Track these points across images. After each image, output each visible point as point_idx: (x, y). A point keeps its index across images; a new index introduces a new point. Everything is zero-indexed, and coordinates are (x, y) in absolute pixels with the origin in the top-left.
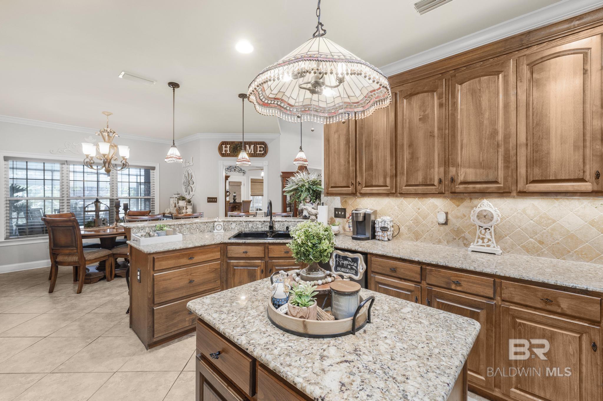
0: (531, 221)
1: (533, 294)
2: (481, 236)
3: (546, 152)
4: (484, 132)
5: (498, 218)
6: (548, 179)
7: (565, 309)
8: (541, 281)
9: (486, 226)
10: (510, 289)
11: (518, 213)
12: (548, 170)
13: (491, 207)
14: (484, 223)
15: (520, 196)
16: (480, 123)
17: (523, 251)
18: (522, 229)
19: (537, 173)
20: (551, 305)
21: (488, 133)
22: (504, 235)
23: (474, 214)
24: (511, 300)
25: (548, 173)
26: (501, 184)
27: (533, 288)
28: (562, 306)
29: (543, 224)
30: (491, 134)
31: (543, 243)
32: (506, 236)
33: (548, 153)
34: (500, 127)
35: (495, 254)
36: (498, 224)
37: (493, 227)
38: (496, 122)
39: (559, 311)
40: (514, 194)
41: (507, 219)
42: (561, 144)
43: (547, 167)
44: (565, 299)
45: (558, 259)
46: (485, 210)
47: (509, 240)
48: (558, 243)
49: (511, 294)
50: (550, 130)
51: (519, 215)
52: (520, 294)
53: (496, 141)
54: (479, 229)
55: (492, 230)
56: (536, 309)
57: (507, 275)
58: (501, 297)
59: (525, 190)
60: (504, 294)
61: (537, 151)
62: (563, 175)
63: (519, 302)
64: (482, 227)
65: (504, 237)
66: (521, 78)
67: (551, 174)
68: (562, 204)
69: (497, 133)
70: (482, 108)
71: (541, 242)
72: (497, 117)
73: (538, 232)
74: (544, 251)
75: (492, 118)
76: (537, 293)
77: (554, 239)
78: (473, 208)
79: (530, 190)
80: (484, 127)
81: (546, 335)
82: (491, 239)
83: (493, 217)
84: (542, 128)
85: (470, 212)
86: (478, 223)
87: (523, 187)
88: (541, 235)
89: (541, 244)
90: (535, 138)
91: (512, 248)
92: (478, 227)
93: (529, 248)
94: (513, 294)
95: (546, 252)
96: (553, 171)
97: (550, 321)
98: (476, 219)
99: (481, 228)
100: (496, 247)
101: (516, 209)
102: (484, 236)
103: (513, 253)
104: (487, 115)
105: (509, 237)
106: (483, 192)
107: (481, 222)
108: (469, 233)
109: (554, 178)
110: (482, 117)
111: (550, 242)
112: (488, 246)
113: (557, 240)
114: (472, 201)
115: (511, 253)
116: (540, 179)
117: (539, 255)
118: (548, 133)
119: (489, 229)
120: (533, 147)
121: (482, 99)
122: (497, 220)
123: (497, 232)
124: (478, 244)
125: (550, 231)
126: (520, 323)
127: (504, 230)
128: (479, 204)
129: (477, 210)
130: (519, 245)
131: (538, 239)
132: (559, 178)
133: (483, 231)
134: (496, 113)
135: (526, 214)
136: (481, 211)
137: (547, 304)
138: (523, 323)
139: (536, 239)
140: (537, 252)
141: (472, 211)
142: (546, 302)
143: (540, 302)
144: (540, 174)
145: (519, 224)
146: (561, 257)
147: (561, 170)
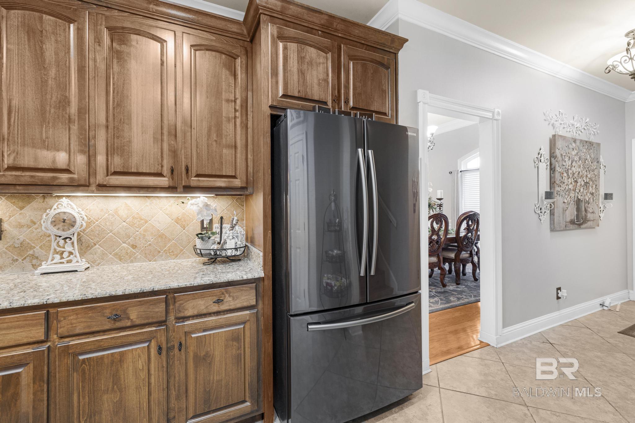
0: (124, 223)
1: (99, 314)
2: (59, 249)
3: (128, 140)
4: (48, 96)
5: (83, 222)
6: (130, 171)
7: (135, 320)
8: (107, 295)
9: (65, 234)
10: (69, 318)
11: (109, 215)
12: (130, 161)
13: (73, 208)
14: (64, 230)
15: (101, 190)
16: (42, 81)
17: (116, 259)
18: (114, 234)
19: (117, 162)
20: (121, 320)
21: (54, 99)
22: (92, 244)
23: (47, 220)
24: (71, 333)
25: (130, 164)
26: (74, 174)
27: (99, 306)
28: (131, 318)
29: (136, 225)
30: (60, 102)
31: (136, 246)
32: (95, 245)
33: (130, 142)
34: (73, 96)
35: (76, 271)
36: (84, 230)
37: (76, 235)
38: (66, 86)
39: (129, 324)
40: (93, 187)
41: (97, 222)
42: (142, 133)
43: (129, 158)
44: (135, 308)
45: (150, 261)
46: (65, 213)
47: (99, 249)
48: (150, 245)
49: (72, 324)
50: (131, 115)
51: (111, 216)
52: (84, 320)
53: (66, 113)
54: (56, 239)
55: (75, 239)
56: (104, 332)
57: (64, 299)
58: (57, 334)
59: (105, 183)
60: (61, 328)
61: (118, 137)
62: (144, 168)
63: (81, 331)
64: (60, 237)
65: (92, 247)
66: (99, 40)
67: (133, 166)
68: (152, 203)
69: (69, 102)
70: (45, 60)
71: (134, 247)
72: (67, 80)
73: (131, 234)
74: (137, 256)
75: (61, 79)
76: (105, 311)
77: (146, 241)
78: (46, 210)
79: (111, 184)
80: (49, 89)
81: (115, 360)
82: (73, 251)
83: (75, 222)
84: (124, 110)
85: (42, 215)
86: (54, 231)
87: (103, 179)
88: (134, 238)
89: (134, 248)
90: (116, 120)
91: (103, 259)
92: (53, 237)
93: (121, 255)
94: (74, 323)
95: (139, 257)
96: (134, 164)
97: (119, 341)
98: (51, 227)
99: (58, 238)
100: (80, 261)
101: (107, 210)
102: (63, 250)
103: (104, 265)
104: (53, 72)
105: (99, 245)
106: (48, 183)
107: (58, 229)
108: (41, 247)
109: (135, 171)
110: (46, 73)
111: (142, 244)
112: (69, 262)
113: (149, 241)
114: (46, 200)
115: (101, 265)
116: (122, 171)
117: (132, 262)
118: (129, 118)
119: (71, 239)
120: (114, 131)
121: (44, 47)
122: (82, 226)
123: (83, 241)
124: (53, 262)
125: (142, 232)
126: (84, 360)
127: (92, 237)
128: (56, 205)
129: (52, 212)
130: (111, 254)
131: (131, 243)
132: (140, 171)
133: (62, 242)
134: (66, 74)
135: (118, 216)
136: (59, 213)
137: (115, 321)
138: (87, 358)
139: (129, 244)
140: (130, 258)
141: (44, 216)
142: (115, 320)
143: (109, 322)
144: (122, 165)
145: (111, 228)
146: (152, 259)
147: (143, 162)
